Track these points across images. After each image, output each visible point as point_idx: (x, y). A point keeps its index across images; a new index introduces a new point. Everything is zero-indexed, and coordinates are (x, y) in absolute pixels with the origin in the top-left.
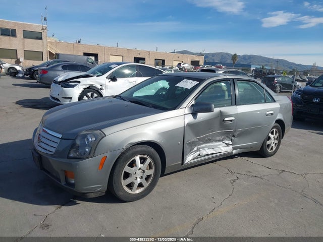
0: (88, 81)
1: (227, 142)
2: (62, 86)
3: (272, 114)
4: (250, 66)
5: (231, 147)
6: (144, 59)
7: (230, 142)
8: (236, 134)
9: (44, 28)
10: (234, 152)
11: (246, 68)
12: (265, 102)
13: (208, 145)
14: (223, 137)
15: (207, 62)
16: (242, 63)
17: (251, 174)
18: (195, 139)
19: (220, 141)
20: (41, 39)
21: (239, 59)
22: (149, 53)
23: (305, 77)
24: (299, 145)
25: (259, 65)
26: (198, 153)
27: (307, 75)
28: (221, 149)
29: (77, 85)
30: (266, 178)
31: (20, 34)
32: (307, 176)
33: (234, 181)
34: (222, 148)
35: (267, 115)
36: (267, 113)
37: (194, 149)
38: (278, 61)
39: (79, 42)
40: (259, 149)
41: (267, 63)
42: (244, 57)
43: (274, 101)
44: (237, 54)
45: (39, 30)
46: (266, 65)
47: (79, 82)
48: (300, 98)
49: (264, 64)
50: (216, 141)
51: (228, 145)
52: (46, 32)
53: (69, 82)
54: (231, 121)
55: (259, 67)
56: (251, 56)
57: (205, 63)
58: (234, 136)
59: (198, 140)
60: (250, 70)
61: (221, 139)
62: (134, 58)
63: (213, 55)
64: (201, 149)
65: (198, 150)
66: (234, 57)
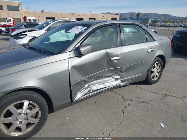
0: (32, 34)
1: (116, 77)
2: (14, 39)
3: (152, 51)
4: (148, 19)
5: (119, 81)
6: (82, 19)
7: (119, 77)
8: (123, 70)
9: (20, 3)
10: (122, 84)
11: (146, 21)
12: (147, 42)
13: (99, 81)
14: (112, 73)
15: (122, 18)
16: (143, 18)
17: (140, 100)
18: (85, 78)
19: (109, 76)
20: (19, 10)
21: (141, 16)
22: (85, 15)
23: (182, 24)
24: (178, 71)
25: (153, 19)
26: (89, 89)
27: (183, 23)
28: (110, 84)
29: (25, 37)
30: (152, 103)
31: (5, 8)
32: (185, 99)
33: (125, 108)
34: (111, 82)
35: (148, 52)
36: (149, 50)
37: (85, 86)
38: (165, 15)
39: (43, 11)
40: (144, 79)
41: (159, 17)
42: (144, 14)
43: (154, 40)
44: (140, 13)
45: (17, 5)
46: (158, 18)
47: (26, 35)
48: (179, 37)
49: (156, 18)
50: (106, 77)
51: (117, 79)
52: (21, 6)
53: (19, 36)
54: (117, 60)
55: (154, 20)
56: (148, 13)
57: (121, 19)
58: (121, 72)
59: (87, 79)
60: (148, 22)
61: (111, 75)
62: (77, 18)
63: (126, 14)
64: (91, 86)
65: (89, 87)
66: (138, 15)
